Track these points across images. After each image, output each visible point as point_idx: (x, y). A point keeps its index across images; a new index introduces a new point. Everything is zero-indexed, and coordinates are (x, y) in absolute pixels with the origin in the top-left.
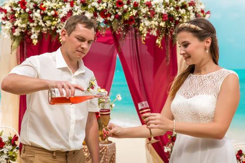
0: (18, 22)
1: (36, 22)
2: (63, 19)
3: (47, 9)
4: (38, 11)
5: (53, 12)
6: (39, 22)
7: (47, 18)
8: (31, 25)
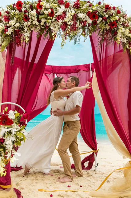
0: (12, 22)
1: (30, 20)
2: (59, 17)
3: (43, 8)
4: (35, 10)
5: (50, 11)
6: (34, 20)
7: (43, 16)
8: (25, 24)
